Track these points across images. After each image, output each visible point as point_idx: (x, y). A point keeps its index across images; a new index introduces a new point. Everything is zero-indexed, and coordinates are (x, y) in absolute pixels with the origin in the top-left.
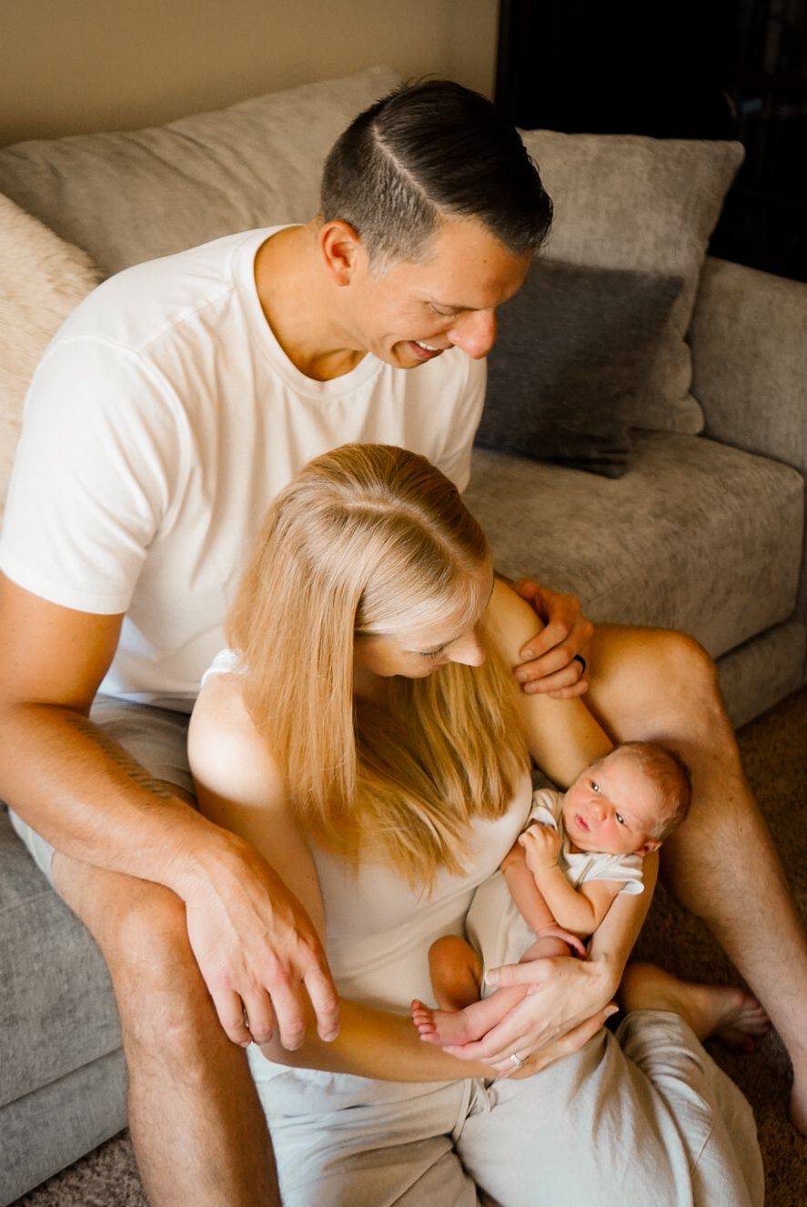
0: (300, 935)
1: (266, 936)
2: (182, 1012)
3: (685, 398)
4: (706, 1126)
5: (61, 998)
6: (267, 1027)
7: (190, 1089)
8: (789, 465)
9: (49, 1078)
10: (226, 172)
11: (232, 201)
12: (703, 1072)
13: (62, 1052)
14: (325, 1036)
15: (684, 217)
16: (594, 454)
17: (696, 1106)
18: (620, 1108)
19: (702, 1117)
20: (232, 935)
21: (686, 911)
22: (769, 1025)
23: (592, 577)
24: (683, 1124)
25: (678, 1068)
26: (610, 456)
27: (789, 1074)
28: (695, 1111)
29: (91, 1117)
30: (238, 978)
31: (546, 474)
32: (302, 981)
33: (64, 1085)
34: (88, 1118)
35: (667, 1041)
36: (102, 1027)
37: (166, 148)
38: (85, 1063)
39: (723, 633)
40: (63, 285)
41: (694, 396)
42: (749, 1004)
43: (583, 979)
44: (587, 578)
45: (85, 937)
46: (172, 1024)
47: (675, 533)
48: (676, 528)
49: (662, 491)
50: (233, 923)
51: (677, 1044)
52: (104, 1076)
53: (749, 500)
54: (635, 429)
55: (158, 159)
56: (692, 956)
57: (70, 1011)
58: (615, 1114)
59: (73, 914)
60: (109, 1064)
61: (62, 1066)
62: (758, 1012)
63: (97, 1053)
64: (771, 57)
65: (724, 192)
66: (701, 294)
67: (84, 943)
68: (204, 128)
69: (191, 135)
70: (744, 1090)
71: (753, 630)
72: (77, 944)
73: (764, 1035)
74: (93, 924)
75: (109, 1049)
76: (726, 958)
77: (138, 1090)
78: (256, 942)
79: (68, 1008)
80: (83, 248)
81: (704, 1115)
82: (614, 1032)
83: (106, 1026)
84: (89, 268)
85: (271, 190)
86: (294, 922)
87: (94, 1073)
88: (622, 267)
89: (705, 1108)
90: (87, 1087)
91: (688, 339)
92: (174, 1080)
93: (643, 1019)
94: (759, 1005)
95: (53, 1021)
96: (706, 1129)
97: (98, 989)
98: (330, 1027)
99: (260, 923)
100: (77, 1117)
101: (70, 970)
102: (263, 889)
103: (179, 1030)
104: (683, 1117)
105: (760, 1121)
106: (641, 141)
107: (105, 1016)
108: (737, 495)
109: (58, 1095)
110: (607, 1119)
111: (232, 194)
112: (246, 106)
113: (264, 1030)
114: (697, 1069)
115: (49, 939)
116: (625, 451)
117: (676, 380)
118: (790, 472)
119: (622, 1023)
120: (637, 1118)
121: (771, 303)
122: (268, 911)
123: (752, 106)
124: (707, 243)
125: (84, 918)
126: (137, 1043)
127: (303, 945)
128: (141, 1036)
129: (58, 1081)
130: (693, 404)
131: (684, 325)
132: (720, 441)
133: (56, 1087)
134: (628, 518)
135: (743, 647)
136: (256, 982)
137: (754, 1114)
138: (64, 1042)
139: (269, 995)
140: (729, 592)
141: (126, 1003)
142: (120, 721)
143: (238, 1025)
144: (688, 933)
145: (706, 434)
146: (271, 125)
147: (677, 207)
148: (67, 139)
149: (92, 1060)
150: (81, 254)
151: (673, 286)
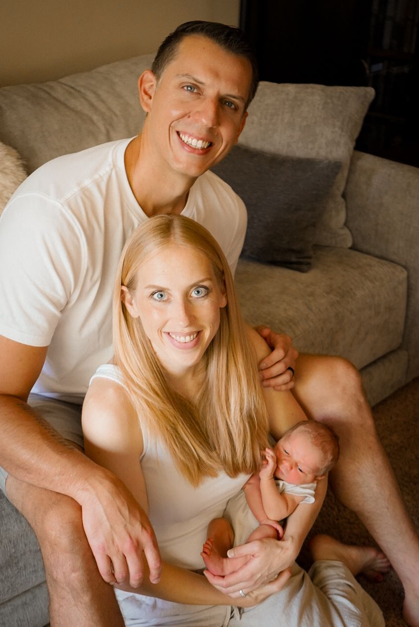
0: (143, 526)
1: (125, 526)
2: (79, 564)
3: (342, 228)
4: (359, 622)
5: (11, 556)
6: (124, 575)
7: (83, 605)
8: (399, 264)
9: (5, 599)
10: (92, 105)
11: (96, 121)
12: (356, 593)
13: (12, 585)
14: (154, 580)
15: (342, 129)
16: (294, 259)
17: (353, 611)
18: (312, 613)
19: (356, 617)
20: (107, 524)
21: (345, 507)
22: (391, 567)
23: (293, 326)
24: (346, 621)
25: (342, 591)
26: (301, 260)
27: (402, 594)
28: (352, 614)
29: (28, 620)
30: (109, 548)
31: (267, 270)
32: (143, 551)
33: (13, 602)
34: (26, 620)
35: (336, 576)
36: (32, 571)
37: (59, 92)
38: (24, 590)
39: (364, 355)
40: (4, 168)
41: (348, 228)
42: (380, 556)
43: (279, 551)
44: (291, 327)
45: (24, 524)
46: (74, 571)
47: (338, 302)
48: (338, 299)
49: (331, 279)
50: (108, 518)
51: (342, 578)
52: (35, 597)
53: (377, 283)
54: (315, 245)
55: (55, 98)
56: (348, 530)
57: (16, 563)
58: (310, 616)
59: (17, 511)
60: (37, 591)
61: (12, 592)
62: (385, 560)
63: (30, 585)
64: (387, 40)
65: (364, 115)
66: (351, 171)
67: (22, 527)
68: (80, 81)
69: (73, 85)
70: (378, 602)
71: (380, 354)
72: (19, 528)
73: (388, 573)
74: (30, 517)
75: (36, 583)
76: (367, 531)
77: (56, 605)
78: (120, 528)
79: (15, 561)
80: (15, 148)
81: (357, 616)
82: (307, 572)
83: (35, 571)
84: (18, 159)
85: (116, 116)
86: (140, 519)
87: (29, 596)
88: (308, 156)
89: (357, 612)
90: (25, 604)
91: (344, 196)
92: (75, 601)
93: (324, 565)
94: (385, 556)
95: (7, 568)
96: (359, 624)
97: (30, 551)
98: (156, 576)
99: (122, 518)
100: (20, 620)
101: (15, 541)
102: (124, 500)
103: (77, 574)
104: (346, 617)
105: (386, 618)
106: (318, 88)
107: (35, 566)
108: (371, 281)
109: (10, 608)
110: (305, 619)
111: (95, 118)
112: (103, 69)
113: (122, 576)
114: (353, 592)
115: (4, 525)
116: (310, 258)
117: (337, 217)
118: (399, 268)
119: (312, 567)
120: (321, 618)
121: (389, 175)
122: (126, 512)
123: (378, 67)
124: (354, 143)
125: (24, 513)
126: (55, 581)
127: (145, 533)
128: (57, 578)
129: (10, 600)
130: (346, 231)
131: (342, 189)
132: (361, 251)
133: (9, 604)
134: (312, 294)
135: (374, 363)
136: (119, 551)
137: (383, 615)
138: (13, 580)
139: (125, 558)
140: (367, 334)
141: (48, 559)
142: (40, 406)
143: (109, 573)
144: (346, 518)
145: (353, 248)
146: (116, 80)
147: (338, 124)
148: (5, 88)
149: (27, 589)
150: (14, 152)
151: (335, 167)
